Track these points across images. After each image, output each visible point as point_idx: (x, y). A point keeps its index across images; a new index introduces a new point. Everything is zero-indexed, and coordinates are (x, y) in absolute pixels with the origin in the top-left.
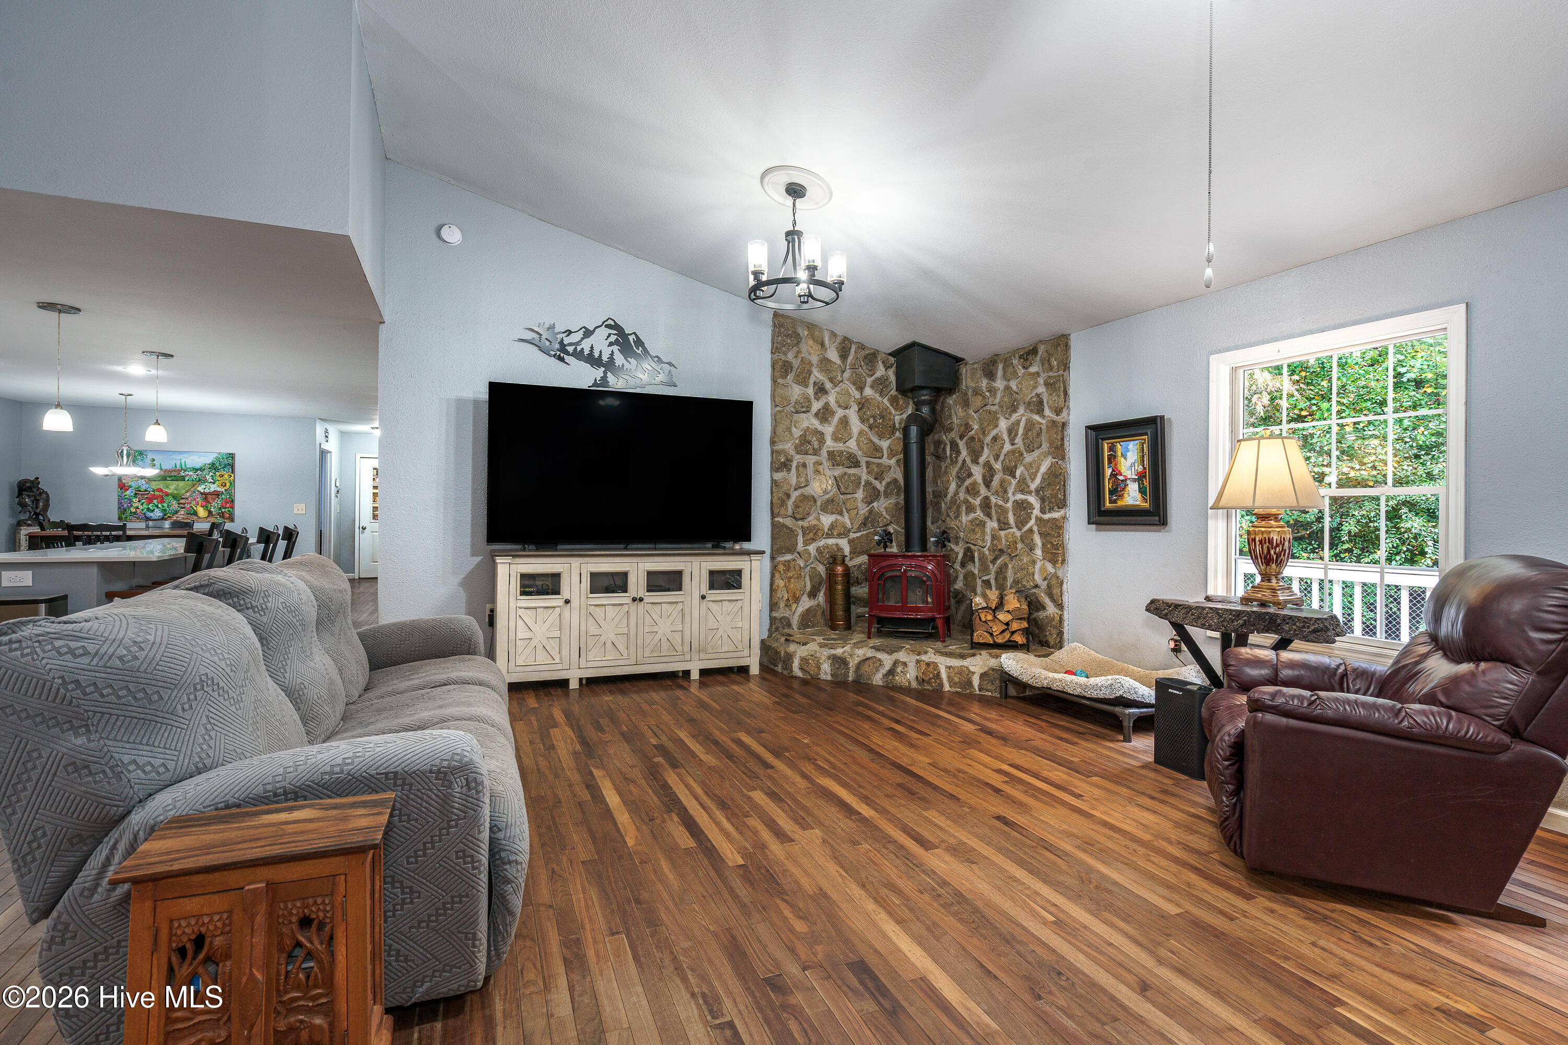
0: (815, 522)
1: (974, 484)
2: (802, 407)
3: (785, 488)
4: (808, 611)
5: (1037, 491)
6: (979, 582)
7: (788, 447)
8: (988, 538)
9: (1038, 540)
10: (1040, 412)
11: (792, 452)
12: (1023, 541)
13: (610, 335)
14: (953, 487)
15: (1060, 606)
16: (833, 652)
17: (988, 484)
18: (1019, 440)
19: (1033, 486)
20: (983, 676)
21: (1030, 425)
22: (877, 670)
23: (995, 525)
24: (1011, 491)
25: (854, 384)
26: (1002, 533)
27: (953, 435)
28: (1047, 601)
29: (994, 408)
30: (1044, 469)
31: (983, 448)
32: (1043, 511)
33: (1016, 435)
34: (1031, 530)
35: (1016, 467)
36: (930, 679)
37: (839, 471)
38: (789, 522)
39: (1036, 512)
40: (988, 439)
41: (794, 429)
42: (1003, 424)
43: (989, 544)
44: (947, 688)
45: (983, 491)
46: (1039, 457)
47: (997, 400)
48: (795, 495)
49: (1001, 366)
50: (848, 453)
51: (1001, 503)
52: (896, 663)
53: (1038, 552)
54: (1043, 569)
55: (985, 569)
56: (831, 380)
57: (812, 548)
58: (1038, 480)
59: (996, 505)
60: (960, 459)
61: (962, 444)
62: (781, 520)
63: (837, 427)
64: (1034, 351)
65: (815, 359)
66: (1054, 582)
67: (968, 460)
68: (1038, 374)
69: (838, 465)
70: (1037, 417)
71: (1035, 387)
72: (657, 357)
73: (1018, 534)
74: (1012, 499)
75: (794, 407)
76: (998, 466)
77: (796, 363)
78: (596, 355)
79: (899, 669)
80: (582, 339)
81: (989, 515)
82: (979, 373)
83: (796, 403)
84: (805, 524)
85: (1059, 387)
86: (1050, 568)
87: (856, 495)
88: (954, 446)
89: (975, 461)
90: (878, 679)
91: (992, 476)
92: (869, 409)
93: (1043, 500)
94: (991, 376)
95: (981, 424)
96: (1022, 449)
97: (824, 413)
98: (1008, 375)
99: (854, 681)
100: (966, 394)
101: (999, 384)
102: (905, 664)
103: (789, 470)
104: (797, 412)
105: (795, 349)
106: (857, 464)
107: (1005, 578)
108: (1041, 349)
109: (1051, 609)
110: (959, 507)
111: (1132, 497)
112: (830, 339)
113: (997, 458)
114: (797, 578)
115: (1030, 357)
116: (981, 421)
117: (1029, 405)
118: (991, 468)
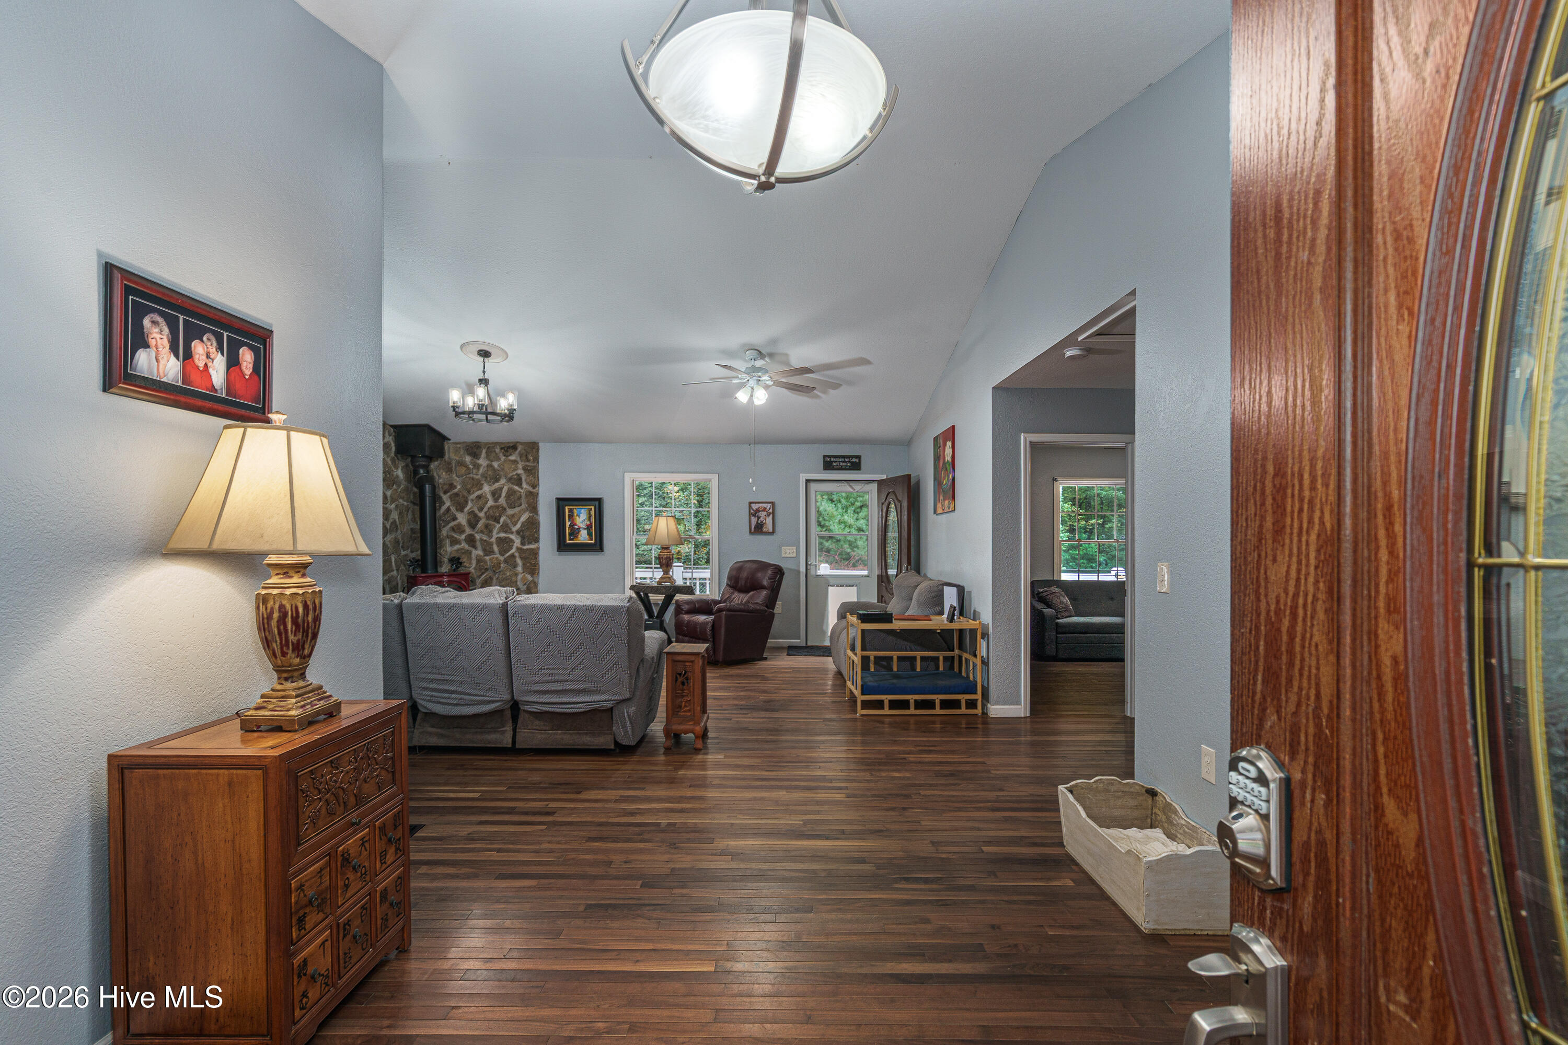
1: (459, 525)
5: (518, 532)
8: (474, 562)
9: (519, 561)
10: (519, 485)
12: (505, 562)
17: (472, 526)
18: (502, 501)
19: (515, 529)
21: (511, 493)
23: (480, 552)
24: (495, 532)
26: (487, 558)
27: (435, 489)
29: (477, 477)
30: (524, 517)
31: (467, 502)
32: (523, 544)
33: (500, 496)
34: (513, 556)
35: (500, 517)
39: (517, 544)
40: (473, 496)
42: (487, 489)
43: (474, 566)
46: (520, 512)
47: (481, 471)
49: (484, 451)
51: (485, 538)
53: (520, 569)
54: (523, 579)
58: (518, 526)
59: (481, 540)
60: (444, 508)
61: (445, 497)
64: (514, 447)
66: (532, 585)
67: (453, 509)
68: (515, 462)
70: (516, 488)
71: (515, 469)
73: (502, 558)
74: (495, 536)
76: (482, 515)
81: (475, 547)
82: (462, 452)
85: (532, 471)
86: (529, 578)
89: (461, 509)
91: (478, 521)
93: (523, 538)
94: (475, 456)
95: (465, 486)
96: (505, 505)
98: (492, 458)
100: (450, 463)
101: (483, 461)
108: (520, 448)
110: (443, 540)
111: (583, 537)
113: (481, 509)
115: (511, 451)
116: (464, 483)
117: (510, 480)
118: (476, 516)
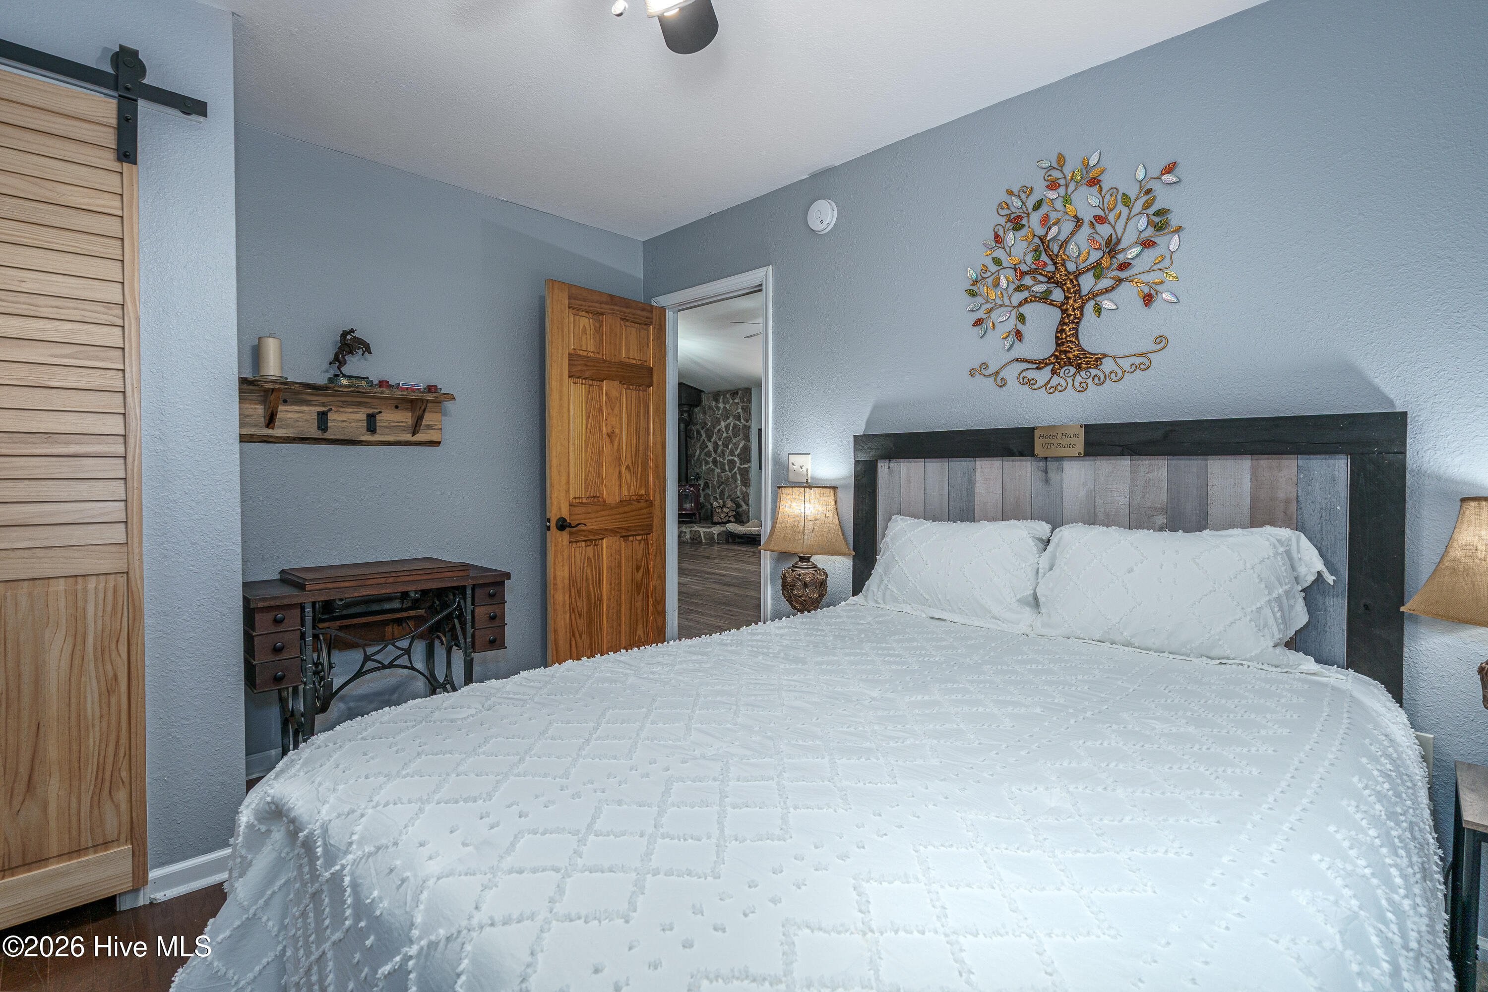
1: (709, 451)
5: (738, 455)
6: (712, 498)
8: (716, 477)
9: (738, 477)
10: (739, 420)
12: (732, 477)
14: (698, 452)
15: (748, 505)
17: (715, 452)
18: (730, 432)
19: (736, 453)
20: (718, 534)
21: (735, 426)
23: (719, 471)
24: (727, 455)
26: (723, 474)
27: (698, 427)
28: (743, 503)
29: (718, 416)
30: (741, 446)
31: (713, 434)
32: (741, 464)
33: (729, 429)
34: (735, 472)
35: (729, 444)
39: (738, 464)
40: (716, 430)
42: (723, 424)
43: (716, 480)
44: (704, 541)
45: (713, 455)
46: (739, 440)
47: (720, 413)
49: (721, 397)
53: (739, 482)
54: (741, 489)
55: (714, 492)
58: (739, 450)
59: (720, 461)
60: (702, 439)
61: (702, 432)
64: (737, 393)
66: (746, 494)
67: (706, 440)
68: (738, 403)
70: (738, 422)
71: (737, 409)
73: (730, 475)
74: (727, 458)
76: (720, 443)
81: (716, 466)
82: (711, 399)
85: (747, 410)
86: (744, 489)
88: (698, 432)
89: (709, 440)
91: (718, 448)
93: (740, 459)
94: (717, 401)
95: (712, 424)
96: (732, 436)
100: (705, 408)
101: (721, 405)
102: (685, 532)
107: (724, 495)
108: (740, 392)
109: (744, 507)
110: (701, 462)
113: (720, 440)
115: (735, 395)
116: (712, 422)
117: (734, 417)
118: (717, 444)
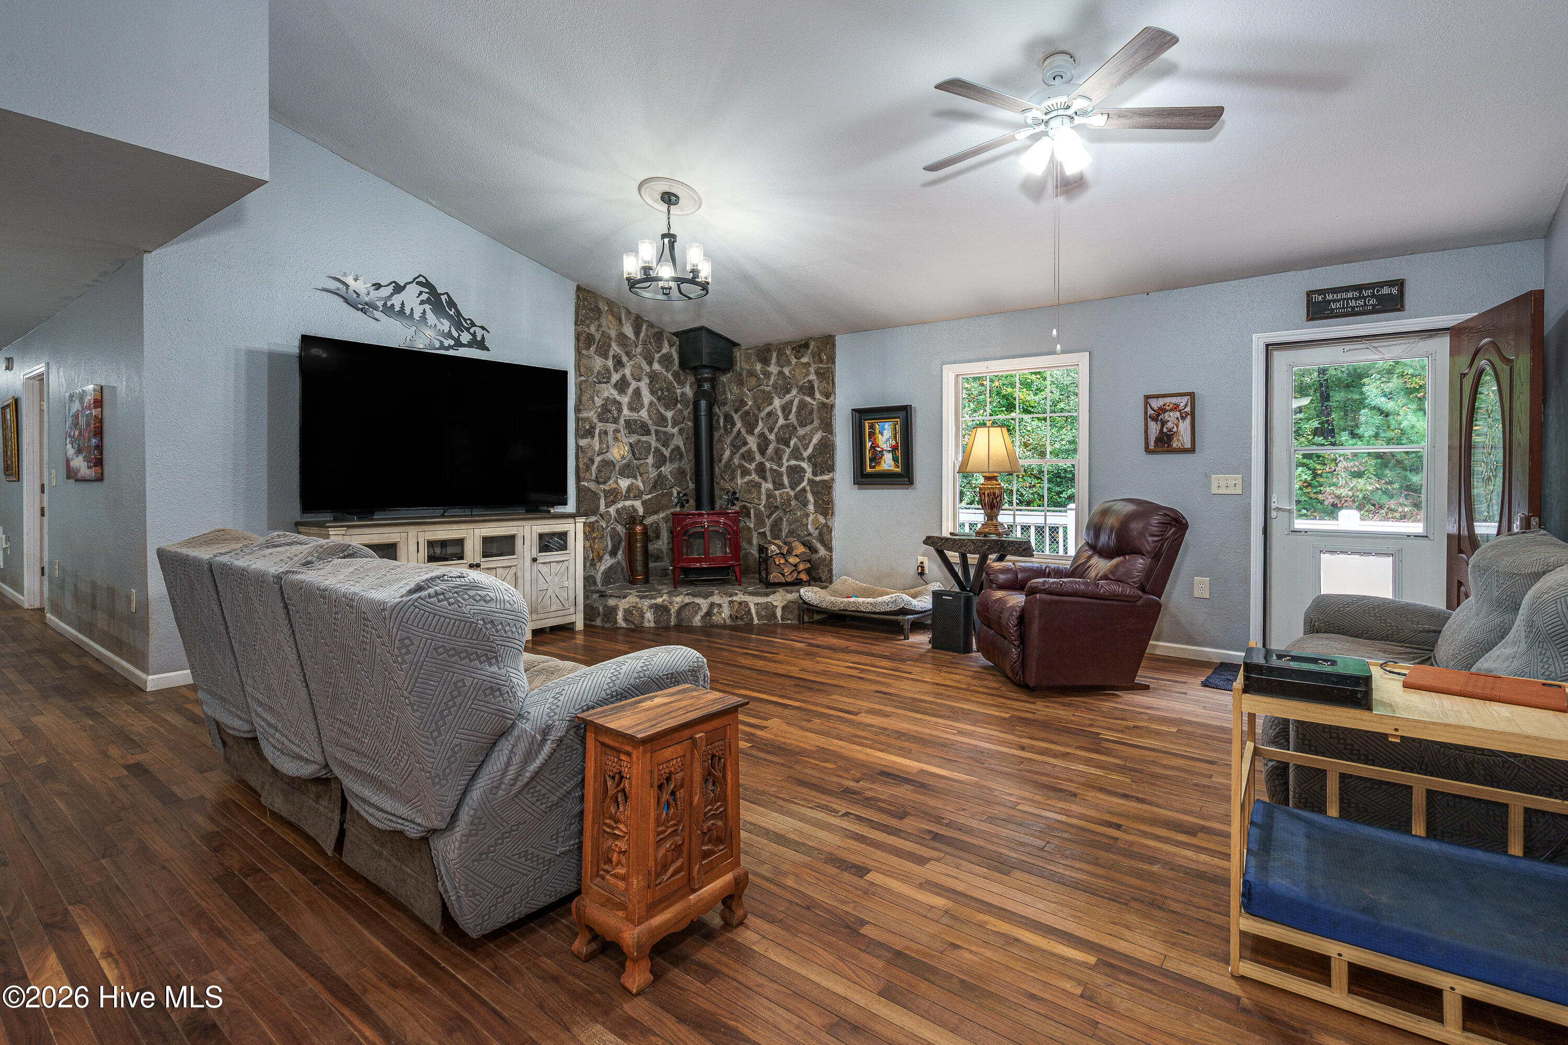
0: (614, 486)
1: (750, 451)
2: (604, 378)
3: (590, 454)
4: (610, 568)
5: (810, 458)
6: (755, 535)
7: (591, 415)
8: (764, 497)
9: (810, 497)
10: (812, 395)
11: (595, 420)
12: (796, 498)
13: (421, 293)
14: (727, 453)
15: (829, 549)
16: (653, 601)
17: (763, 452)
18: (792, 417)
19: (806, 454)
20: (784, 608)
21: (802, 405)
22: (696, 613)
23: (770, 486)
24: (785, 458)
25: (645, 359)
26: (777, 493)
27: (727, 408)
28: (819, 546)
29: (768, 389)
30: (816, 439)
31: (758, 421)
32: (815, 474)
33: (790, 412)
34: (804, 490)
35: (790, 438)
36: (742, 615)
37: (633, 439)
38: (592, 486)
39: (809, 474)
40: (763, 414)
41: (596, 398)
42: (777, 403)
43: (764, 502)
44: (756, 621)
45: (758, 458)
46: (811, 431)
47: (771, 382)
48: (598, 459)
49: (775, 355)
50: (641, 421)
51: (775, 467)
52: (712, 605)
53: (811, 507)
54: (815, 521)
55: (760, 522)
56: (628, 354)
57: (612, 510)
58: (810, 450)
59: (771, 469)
60: (735, 430)
61: (736, 417)
62: (586, 484)
63: (632, 397)
64: (806, 346)
65: (613, 334)
66: (825, 530)
67: (743, 431)
68: (807, 365)
69: (634, 433)
70: (808, 399)
71: (807, 375)
72: (469, 319)
73: (792, 493)
74: (786, 464)
75: (597, 378)
76: (772, 437)
77: (598, 336)
78: (408, 312)
79: (715, 610)
80: (392, 295)
81: (765, 479)
82: (753, 358)
83: (598, 374)
84: (607, 488)
85: (827, 375)
86: (822, 520)
87: (648, 461)
88: (728, 418)
89: (751, 432)
90: (697, 621)
91: (768, 445)
92: (657, 382)
93: (815, 466)
94: (766, 361)
95: (755, 402)
96: (796, 424)
97: (621, 384)
98: (782, 362)
99: (675, 625)
100: (741, 374)
101: (773, 369)
102: (720, 606)
103: (593, 437)
104: (599, 383)
105: (597, 323)
106: (648, 433)
107: (780, 530)
108: (812, 344)
109: (822, 552)
110: (734, 471)
111: (888, 463)
112: (626, 317)
113: (771, 430)
114: (601, 538)
115: (802, 350)
116: (755, 398)
117: (801, 389)
118: (766, 438)
